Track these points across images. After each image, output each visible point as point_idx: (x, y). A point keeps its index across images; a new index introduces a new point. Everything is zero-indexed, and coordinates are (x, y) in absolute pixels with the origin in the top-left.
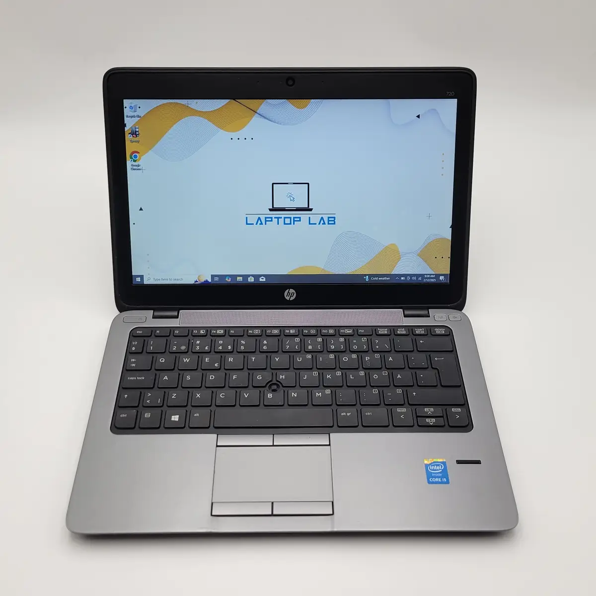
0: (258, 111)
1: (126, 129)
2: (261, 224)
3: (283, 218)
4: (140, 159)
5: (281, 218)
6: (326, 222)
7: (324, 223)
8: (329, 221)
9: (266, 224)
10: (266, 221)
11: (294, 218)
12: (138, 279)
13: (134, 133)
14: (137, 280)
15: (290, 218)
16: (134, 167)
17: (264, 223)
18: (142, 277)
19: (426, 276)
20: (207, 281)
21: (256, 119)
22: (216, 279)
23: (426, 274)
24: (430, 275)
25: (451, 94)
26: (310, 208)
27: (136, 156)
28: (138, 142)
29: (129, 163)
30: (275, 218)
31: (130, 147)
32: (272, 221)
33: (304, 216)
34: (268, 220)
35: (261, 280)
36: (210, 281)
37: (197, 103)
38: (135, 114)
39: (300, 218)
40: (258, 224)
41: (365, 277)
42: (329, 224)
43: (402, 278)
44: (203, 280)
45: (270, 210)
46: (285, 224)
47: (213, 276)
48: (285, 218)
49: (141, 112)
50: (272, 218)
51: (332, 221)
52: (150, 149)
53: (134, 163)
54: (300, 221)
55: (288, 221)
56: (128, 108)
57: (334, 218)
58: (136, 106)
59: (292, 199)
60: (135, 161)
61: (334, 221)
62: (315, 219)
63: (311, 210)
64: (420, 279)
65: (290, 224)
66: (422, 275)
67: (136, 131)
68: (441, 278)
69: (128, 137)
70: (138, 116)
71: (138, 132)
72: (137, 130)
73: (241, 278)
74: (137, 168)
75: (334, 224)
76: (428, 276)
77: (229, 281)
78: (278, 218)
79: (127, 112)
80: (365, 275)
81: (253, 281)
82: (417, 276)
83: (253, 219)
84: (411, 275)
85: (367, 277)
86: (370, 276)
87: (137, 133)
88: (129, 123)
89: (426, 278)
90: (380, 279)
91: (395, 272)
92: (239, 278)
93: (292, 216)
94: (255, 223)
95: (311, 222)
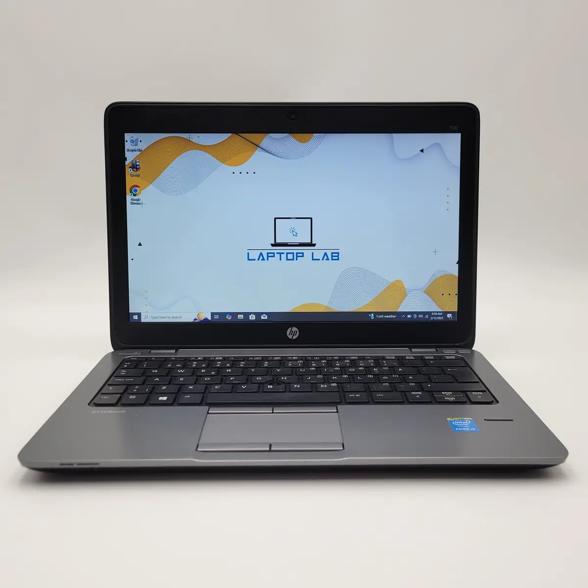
0: (261, 145)
1: (127, 163)
2: (263, 259)
3: (285, 254)
4: (140, 193)
5: (283, 253)
6: (330, 257)
7: (328, 259)
8: (332, 256)
9: (268, 260)
10: (268, 257)
11: (297, 253)
12: (136, 317)
13: (135, 167)
14: (134, 318)
15: (293, 253)
16: (135, 202)
18: (139, 315)
19: (433, 314)
20: (206, 319)
21: (258, 153)
22: (217, 317)
23: (434, 312)
24: (437, 312)
25: (455, 128)
26: (313, 243)
27: (136, 191)
28: (138, 176)
29: (129, 198)
30: (277, 253)
31: (130, 181)
32: (274, 256)
33: (307, 251)
34: (270, 255)
35: (262, 318)
36: (210, 319)
37: (198, 137)
38: (136, 148)
39: (303, 253)
40: (260, 259)
42: (332, 259)
43: (409, 316)
44: (202, 318)
45: (273, 245)
46: (287, 259)
47: (213, 314)
48: (287, 253)
49: (142, 146)
50: (274, 253)
51: (336, 256)
52: (151, 183)
53: (134, 198)
54: (303, 256)
55: (290, 256)
56: (129, 141)
57: (338, 253)
58: (137, 140)
59: (295, 234)
60: (135, 195)
61: (338, 256)
62: (319, 255)
63: (314, 245)
64: (427, 317)
65: (293, 259)
66: (429, 313)
68: (449, 316)
69: (129, 171)
70: (140, 150)
71: (139, 165)
72: (138, 164)
73: (242, 316)
74: (137, 202)
75: (338, 259)
76: (436, 314)
77: (230, 318)
78: (280, 254)
79: (128, 146)
80: (371, 313)
81: (255, 319)
82: (424, 313)
83: (254, 255)
84: (418, 313)
85: (372, 314)
86: (375, 313)
87: (138, 167)
88: (130, 157)
89: (434, 316)
90: (385, 317)
91: (401, 309)
92: (241, 317)
93: (295, 252)
94: (257, 259)
95: (314, 258)
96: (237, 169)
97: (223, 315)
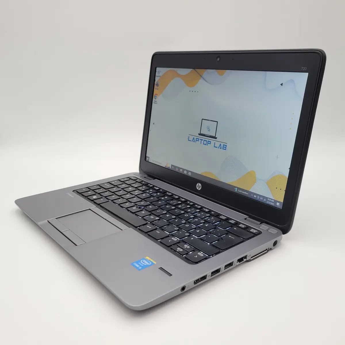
0: (203, 77)
1: (155, 82)
3: (203, 141)
4: (157, 98)
5: (203, 140)
6: (222, 148)
7: (221, 148)
8: (223, 147)
10: (196, 140)
11: (208, 141)
15: (206, 141)
16: (155, 102)
17: (195, 141)
19: (268, 199)
20: (169, 167)
22: (173, 167)
23: (269, 198)
24: (271, 199)
25: (305, 68)
26: (216, 137)
28: (158, 89)
29: (154, 100)
30: (200, 139)
31: (155, 92)
32: (198, 141)
33: (213, 141)
34: (197, 140)
35: (189, 174)
36: (170, 168)
37: (180, 70)
39: (211, 142)
41: (235, 188)
42: (223, 149)
43: (255, 196)
45: (199, 134)
46: (204, 144)
47: (172, 165)
48: (204, 140)
49: (161, 74)
50: (199, 139)
51: (225, 147)
52: (161, 94)
53: (155, 100)
54: (210, 144)
55: (205, 142)
56: (157, 72)
57: (226, 146)
58: (160, 71)
59: (209, 130)
60: (155, 99)
61: (226, 147)
62: (217, 144)
63: (216, 138)
64: (265, 200)
65: (206, 145)
66: (267, 198)
67: (158, 84)
68: (278, 204)
70: (160, 76)
72: (159, 83)
75: (225, 149)
76: (270, 200)
77: (177, 170)
78: (201, 140)
79: (157, 74)
80: (236, 187)
81: (186, 173)
82: (264, 197)
83: (191, 138)
84: (260, 196)
85: (236, 188)
86: (238, 188)
88: (157, 80)
89: (269, 201)
90: (243, 192)
92: (181, 170)
93: (207, 140)
94: (192, 141)
95: (215, 146)
96: (191, 89)
97: (175, 167)
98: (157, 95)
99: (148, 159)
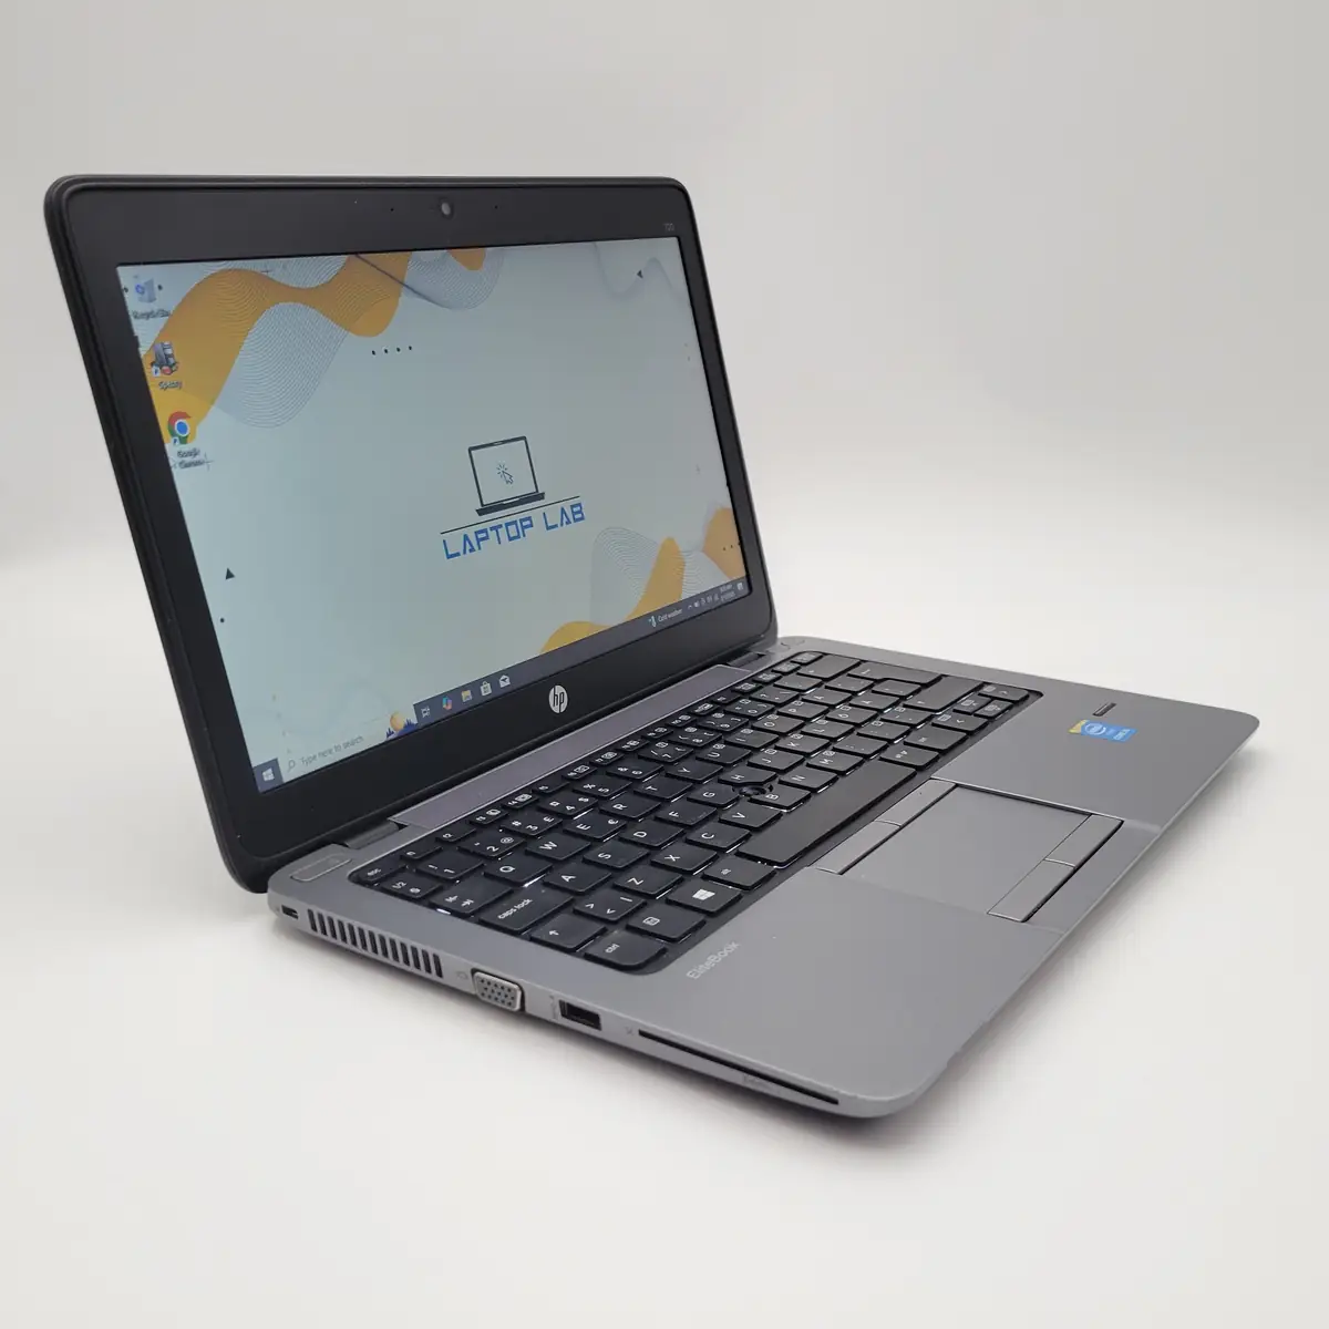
0: (407, 280)
1: (143, 350)
2: (472, 550)
3: (504, 527)
4: (194, 432)
5: (501, 526)
6: (572, 520)
8: (574, 513)
9: (480, 548)
10: (478, 540)
11: (521, 521)
12: (268, 775)
13: (164, 362)
14: (266, 779)
15: (515, 522)
16: (188, 459)
17: (476, 547)
18: (273, 765)
19: (722, 590)
20: (409, 725)
21: (405, 299)
22: (426, 712)
23: (721, 586)
24: (726, 585)
25: (670, 226)
26: (540, 492)
27: (183, 428)
28: (178, 385)
29: (172, 449)
30: (492, 529)
31: (164, 403)
32: (487, 538)
33: (534, 511)
34: (482, 536)
35: (503, 684)
36: (414, 721)
37: (284, 267)
38: (154, 307)
39: (529, 519)
40: (468, 551)
41: (650, 621)
42: (575, 520)
43: (696, 605)
44: (401, 724)
45: (481, 512)
46: (511, 539)
47: (418, 707)
48: (507, 525)
49: (169, 300)
50: (484, 531)
51: (576, 514)
52: (212, 403)
53: (186, 448)
54: (532, 525)
55: (512, 529)
56: (133, 290)
57: (579, 505)
58: (150, 283)
59: (508, 477)
60: (184, 441)
61: (581, 512)
63: (541, 496)
64: (716, 597)
65: (518, 537)
66: (717, 590)
67: (167, 356)
68: (738, 587)
69: (153, 376)
70: (165, 313)
71: (172, 356)
72: (169, 351)
73: (469, 692)
74: (193, 460)
75: (582, 519)
76: (725, 589)
77: (449, 707)
78: (496, 528)
79: (133, 303)
80: (649, 615)
81: (490, 692)
82: (712, 592)
83: (456, 545)
84: (705, 595)
85: (653, 618)
86: (656, 614)
87: (171, 361)
88: (147, 334)
89: (723, 594)
90: (669, 616)
91: (685, 595)
92: (466, 695)
94: (462, 553)
95: (549, 525)
96: (378, 342)
97: (434, 702)
98: (184, 415)
99: (271, 777)
